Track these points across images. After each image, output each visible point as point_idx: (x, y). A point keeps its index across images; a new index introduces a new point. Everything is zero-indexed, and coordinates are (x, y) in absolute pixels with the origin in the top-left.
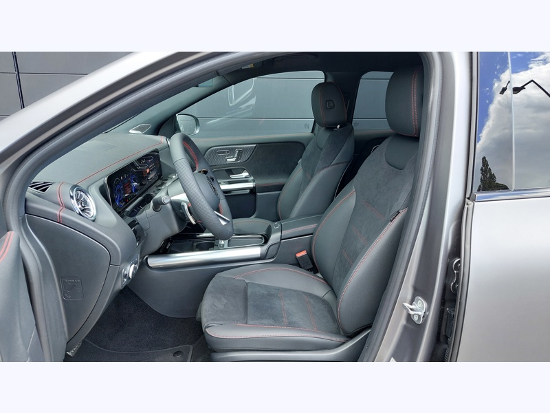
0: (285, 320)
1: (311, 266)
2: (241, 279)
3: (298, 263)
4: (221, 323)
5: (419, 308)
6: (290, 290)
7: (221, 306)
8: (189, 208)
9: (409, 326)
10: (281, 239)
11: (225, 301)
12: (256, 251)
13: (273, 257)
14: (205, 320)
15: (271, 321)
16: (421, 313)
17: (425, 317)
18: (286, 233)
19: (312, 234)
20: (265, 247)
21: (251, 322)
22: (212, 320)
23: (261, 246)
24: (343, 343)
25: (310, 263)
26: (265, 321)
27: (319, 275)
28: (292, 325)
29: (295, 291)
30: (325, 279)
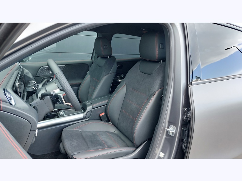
0: (106, 145)
1: (106, 119)
2: (77, 129)
3: (100, 119)
4: (79, 152)
5: (172, 130)
6: (100, 131)
7: (75, 144)
8: (63, 97)
9: (168, 137)
10: (92, 109)
11: (76, 141)
12: (81, 116)
13: (88, 118)
14: (70, 152)
15: (100, 147)
16: (174, 131)
17: (176, 133)
18: (94, 106)
19: (106, 105)
20: (85, 113)
21: (92, 149)
22: (75, 151)
23: (83, 113)
24: (135, 150)
25: (106, 118)
26: (98, 147)
27: (110, 123)
28: (109, 147)
29: (103, 131)
30: (113, 124)
